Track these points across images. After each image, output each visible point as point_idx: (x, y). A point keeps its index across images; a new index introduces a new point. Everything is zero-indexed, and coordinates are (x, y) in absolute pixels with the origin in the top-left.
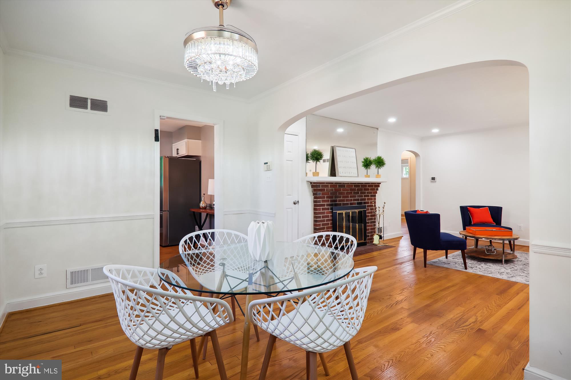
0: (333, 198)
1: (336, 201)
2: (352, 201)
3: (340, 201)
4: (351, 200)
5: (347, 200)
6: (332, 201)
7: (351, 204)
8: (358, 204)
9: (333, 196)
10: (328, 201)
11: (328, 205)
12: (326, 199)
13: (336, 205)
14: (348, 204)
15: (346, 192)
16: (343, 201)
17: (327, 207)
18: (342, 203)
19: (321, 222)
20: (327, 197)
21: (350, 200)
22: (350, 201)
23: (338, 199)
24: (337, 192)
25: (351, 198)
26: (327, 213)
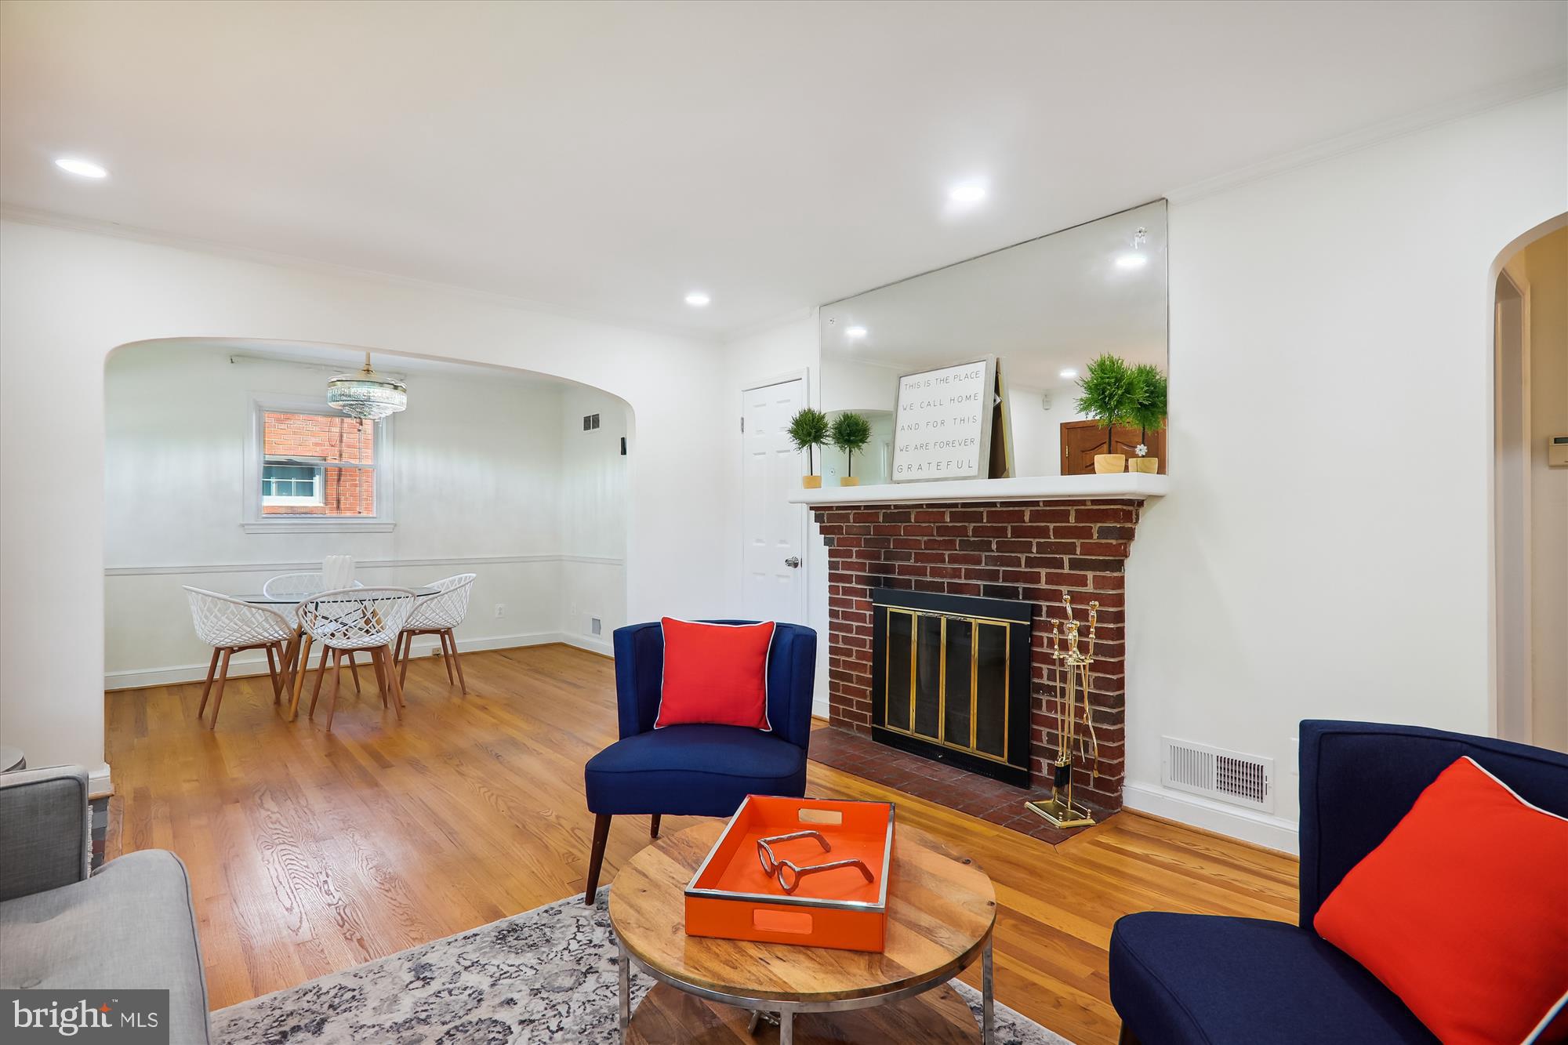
0: (879, 559)
1: (889, 569)
2: (960, 578)
3: (904, 570)
4: (956, 573)
5: (935, 572)
6: (874, 568)
7: (954, 588)
8: (989, 591)
9: (879, 553)
10: (862, 567)
11: (860, 580)
12: (854, 559)
13: (889, 583)
14: (939, 587)
15: (926, 538)
16: (922, 572)
17: (859, 586)
18: (913, 578)
19: (841, 631)
20: (859, 555)
21: (949, 570)
22: (951, 578)
23: (897, 564)
24: (889, 540)
25: (956, 566)
26: (859, 605)
